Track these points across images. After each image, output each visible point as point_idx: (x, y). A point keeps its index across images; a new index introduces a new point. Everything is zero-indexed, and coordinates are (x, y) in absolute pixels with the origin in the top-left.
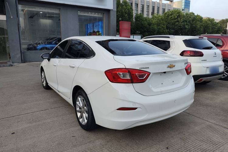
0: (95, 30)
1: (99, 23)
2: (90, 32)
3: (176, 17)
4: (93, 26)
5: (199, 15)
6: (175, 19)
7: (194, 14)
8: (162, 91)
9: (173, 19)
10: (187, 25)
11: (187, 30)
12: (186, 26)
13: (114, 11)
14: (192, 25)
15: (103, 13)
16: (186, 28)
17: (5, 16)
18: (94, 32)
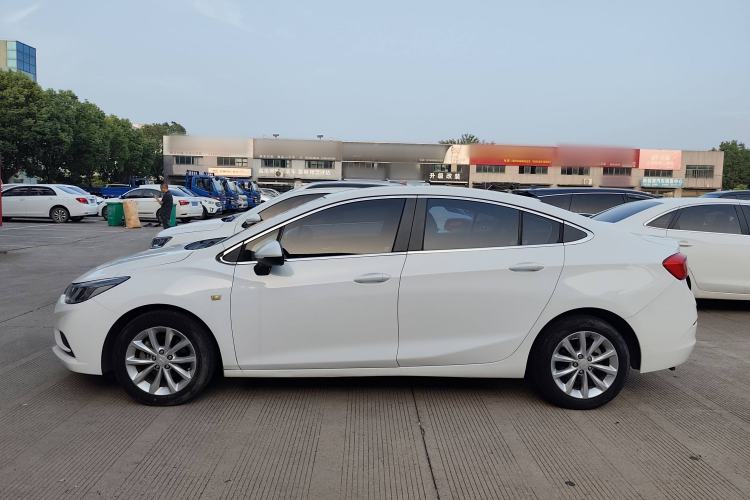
3: (22, 99)
5: (91, 102)
6: (19, 105)
7: (76, 98)
9: (10, 106)
10: (63, 131)
11: (65, 148)
12: (63, 136)
14: (77, 133)
16: (61, 142)
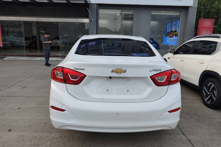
0: (173, 30)
1: (177, 22)
2: (168, 32)
4: (172, 25)
8: (103, 99)
13: (193, 7)
15: (181, 11)
17: (88, 19)
18: (172, 31)
